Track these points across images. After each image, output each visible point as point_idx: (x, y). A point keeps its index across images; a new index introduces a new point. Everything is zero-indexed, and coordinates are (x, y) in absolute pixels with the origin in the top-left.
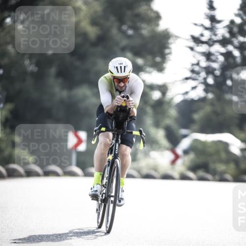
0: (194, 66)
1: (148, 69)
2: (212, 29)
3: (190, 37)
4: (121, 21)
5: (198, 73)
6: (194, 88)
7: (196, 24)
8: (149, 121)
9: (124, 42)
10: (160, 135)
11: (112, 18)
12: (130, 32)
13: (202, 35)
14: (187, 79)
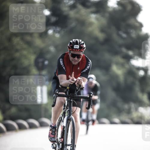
1: (136, 57)
8: (137, 89)
9: (121, 42)
10: (145, 98)
12: (124, 35)
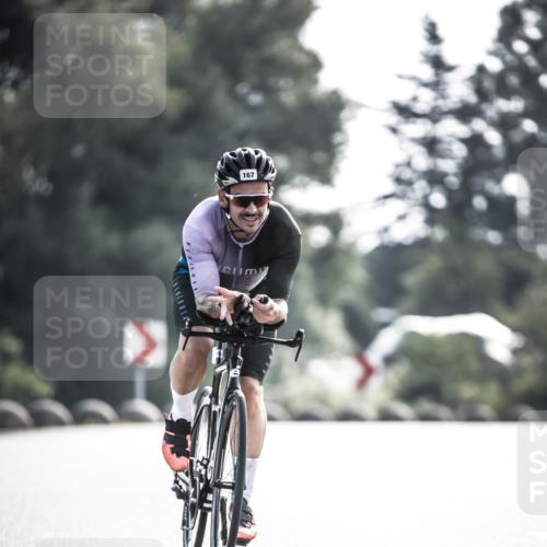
0: (400, 169)
1: (298, 179)
2: (436, 86)
3: (389, 106)
4: (234, 74)
5: (409, 183)
6: (402, 218)
7: (400, 77)
9: (243, 122)
10: (330, 325)
11: (215, 71)
12: (256, 99)
13: (415, 99)
14: (386, 197)
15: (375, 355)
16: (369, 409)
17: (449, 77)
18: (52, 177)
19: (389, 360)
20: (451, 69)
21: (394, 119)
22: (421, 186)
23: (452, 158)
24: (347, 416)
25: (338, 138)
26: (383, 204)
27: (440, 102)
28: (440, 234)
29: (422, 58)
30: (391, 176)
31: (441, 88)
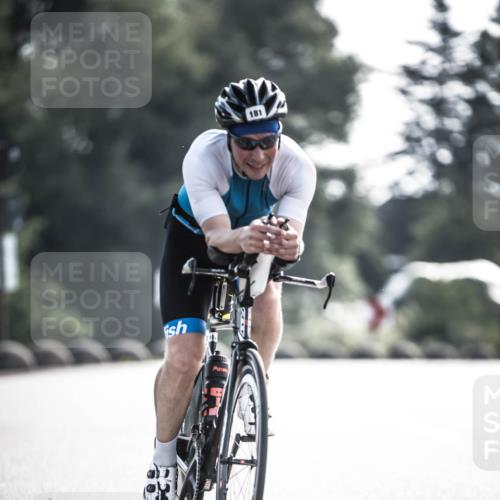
0: (411, 127)
2: (444, 51)
3: (401, 70)
5: (418, 140)
6: (411, 173)
7: (410, 43)
13: (424, 63)
14: (398, 153)
15: (387, 299)
16: (380, 347)
17: (454, 42)
18: (92, 135)
19: (399, 304)
20: (456, 34)
21: (403, 82)
22: (428, 143)
23: (457, 116)
24: (361, 354)
25: (351, 99)
26: (393, 159)
27: (447, 66)
28: (447, 188)
29: (430, 25)
30: (402, 134)
31: (447, 52)
